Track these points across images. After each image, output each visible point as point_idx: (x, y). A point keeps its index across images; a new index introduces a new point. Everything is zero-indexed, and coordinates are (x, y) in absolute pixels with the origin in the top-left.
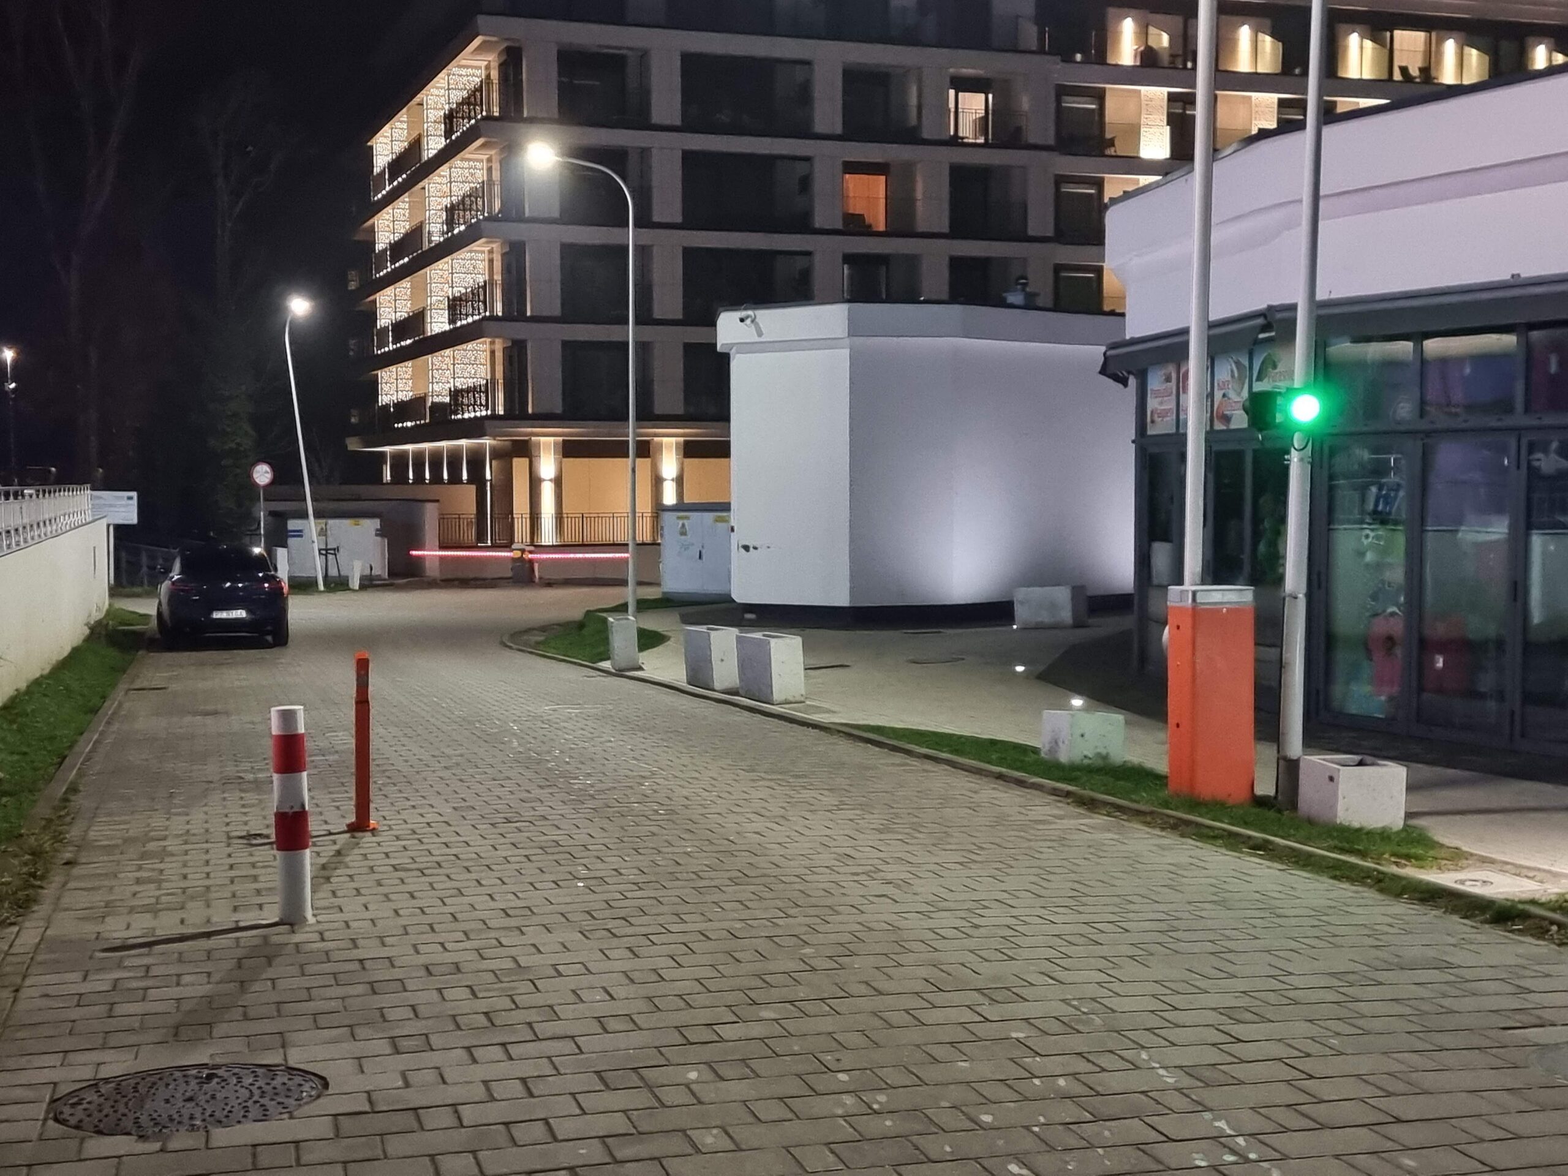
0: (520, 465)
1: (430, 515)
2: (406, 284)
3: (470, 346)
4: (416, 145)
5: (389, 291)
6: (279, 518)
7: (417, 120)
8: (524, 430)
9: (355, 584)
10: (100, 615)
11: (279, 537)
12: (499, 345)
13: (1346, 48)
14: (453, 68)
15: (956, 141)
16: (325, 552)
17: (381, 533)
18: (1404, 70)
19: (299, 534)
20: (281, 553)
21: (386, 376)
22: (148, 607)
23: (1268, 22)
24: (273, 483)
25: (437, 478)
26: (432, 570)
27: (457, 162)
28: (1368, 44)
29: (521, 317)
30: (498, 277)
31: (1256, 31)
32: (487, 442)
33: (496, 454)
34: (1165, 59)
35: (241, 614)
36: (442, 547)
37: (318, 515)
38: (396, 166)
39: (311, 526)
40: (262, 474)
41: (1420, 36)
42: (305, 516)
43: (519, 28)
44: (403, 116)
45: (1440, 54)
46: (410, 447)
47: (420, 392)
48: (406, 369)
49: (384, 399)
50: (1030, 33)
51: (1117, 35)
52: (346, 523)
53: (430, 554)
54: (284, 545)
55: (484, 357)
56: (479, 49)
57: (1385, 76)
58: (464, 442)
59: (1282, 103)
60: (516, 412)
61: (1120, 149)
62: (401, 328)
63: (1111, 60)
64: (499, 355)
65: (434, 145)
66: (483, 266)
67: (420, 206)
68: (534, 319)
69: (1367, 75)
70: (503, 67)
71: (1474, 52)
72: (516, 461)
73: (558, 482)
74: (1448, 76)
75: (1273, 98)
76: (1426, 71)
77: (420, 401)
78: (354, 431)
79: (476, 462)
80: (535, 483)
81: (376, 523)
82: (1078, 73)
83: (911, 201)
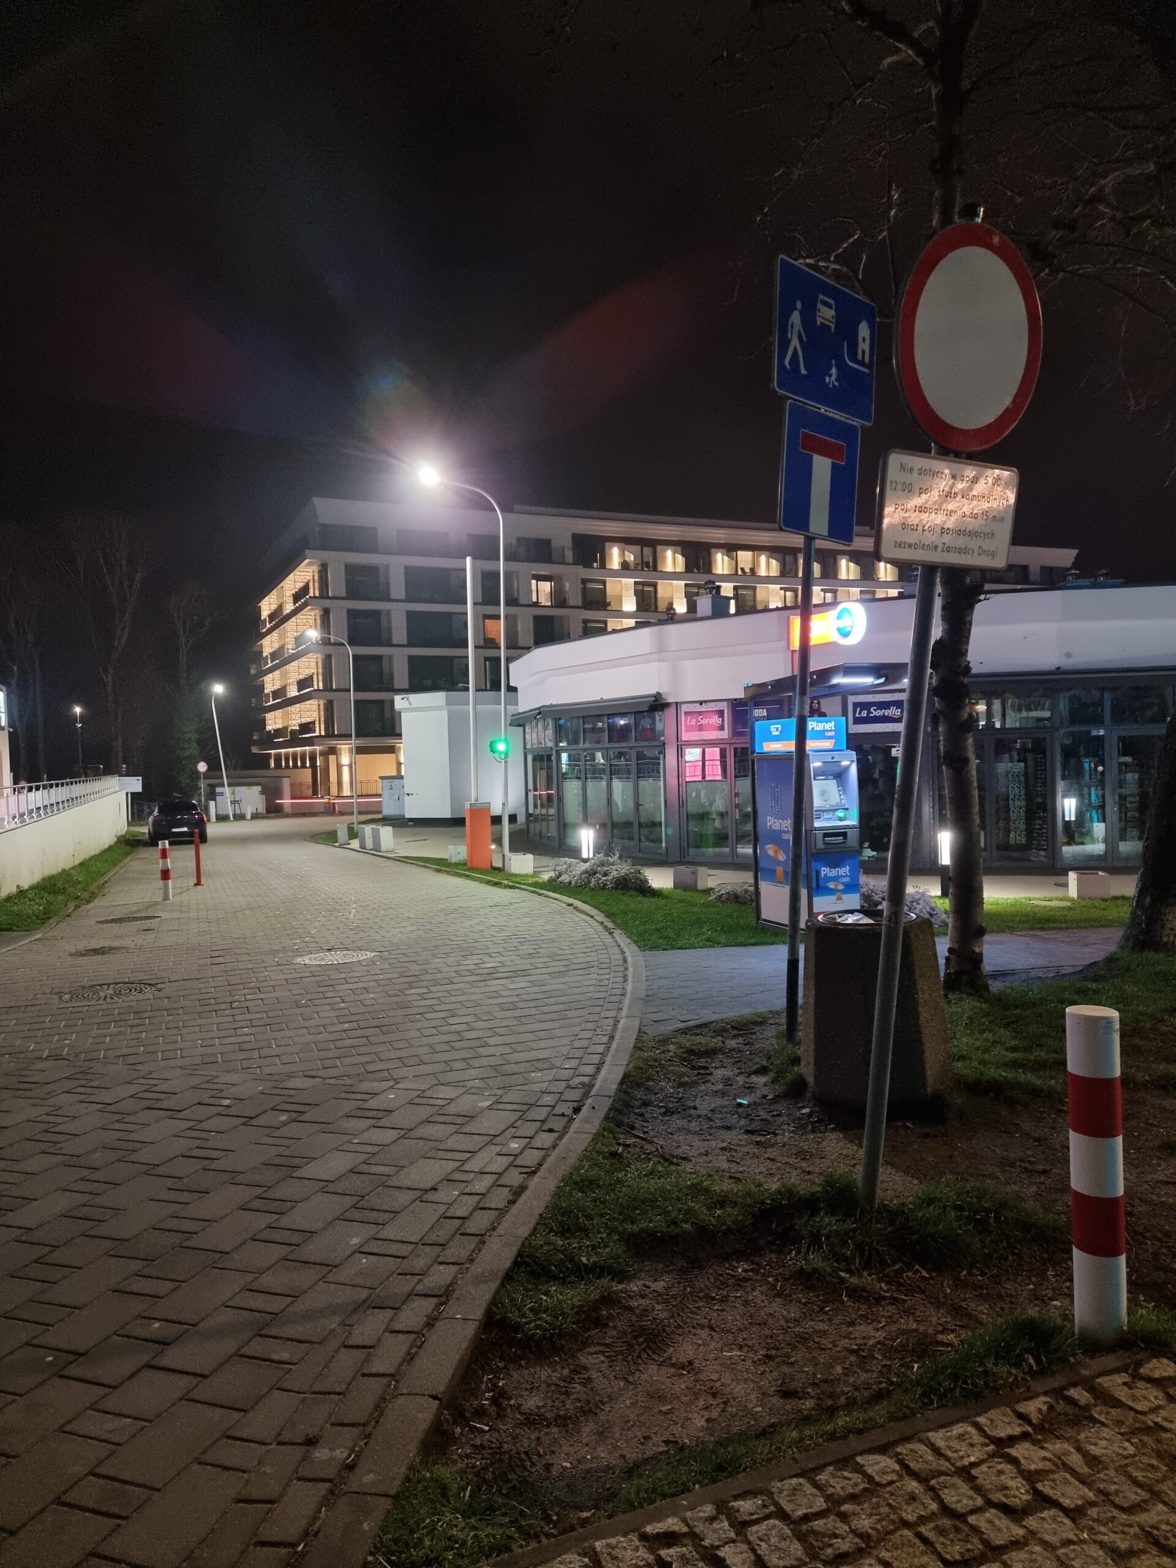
0: (332, 758)
1: (286, 784)
2: (277, 672)
3: (308, 702)
4: (280, 607)
5: (270, 675)
6: (212, 787)
7: (281, 596)
8: (333, 742)
9: (249, 817)
10: (123, 833)
11: (212, 795)
12: (322, 702)
13: (716, 561)
14: (296, 572)
15: (536, 604)
16: (234, 802)
17: (262, 792)
18: (743, 569)
19: (222, 794)
20: (212, 803)
21: (269, 716)
22: (145, 830)
23: (679, 549)
24: (208, 770)
25: (295, 766)
26: (287, 809)
27: (299, 616)
28: (726, 558)
29: (331, 690)
30: (320, 670)
31: (674, 552)
32: (318, 748)
33: (322, 754)
34: (632, 566)
35: (185, 829)
36: (292, 798)
37: (230, 785)
38: (272, 617)
39: (227, 790)
40: (202, 767)
41: (750, 553)
42: (223, 785)
43: (327, 555)
44: (274, 592)
45: (759, 562)
46: (283, 751)
47: (285, 725)
48: (278, 713)
49: (269, 728)
50: (569, 556)
51: (611, 555)
52: (244, 789)
53: (286, 801)
54: (214, 799)
55: (315, 707)
56: (309, 564)
57: (733, 572)
58: (307, 748)
59: (686, 585)
60: (330, 734)
61: (613, 607)
62: (276, 694)
63: (608, 567)
64: (322, 707)
65: (289, 607)
66: (313, 665)
67: (282, 636)
68: (337, 690)
69: (726, 572)
70: (320, 572)
71: (774, 561)
72: (331, 757)
73: (350, 766)
74: (762, 572)
75: (683, 583)
76: (752, 570)
77: (286, 728)
78: (255, 743)
79: (313, 759)
80: (339, 767)
81: (259, 788)
82: (593, 573)
83: (516, 632)
